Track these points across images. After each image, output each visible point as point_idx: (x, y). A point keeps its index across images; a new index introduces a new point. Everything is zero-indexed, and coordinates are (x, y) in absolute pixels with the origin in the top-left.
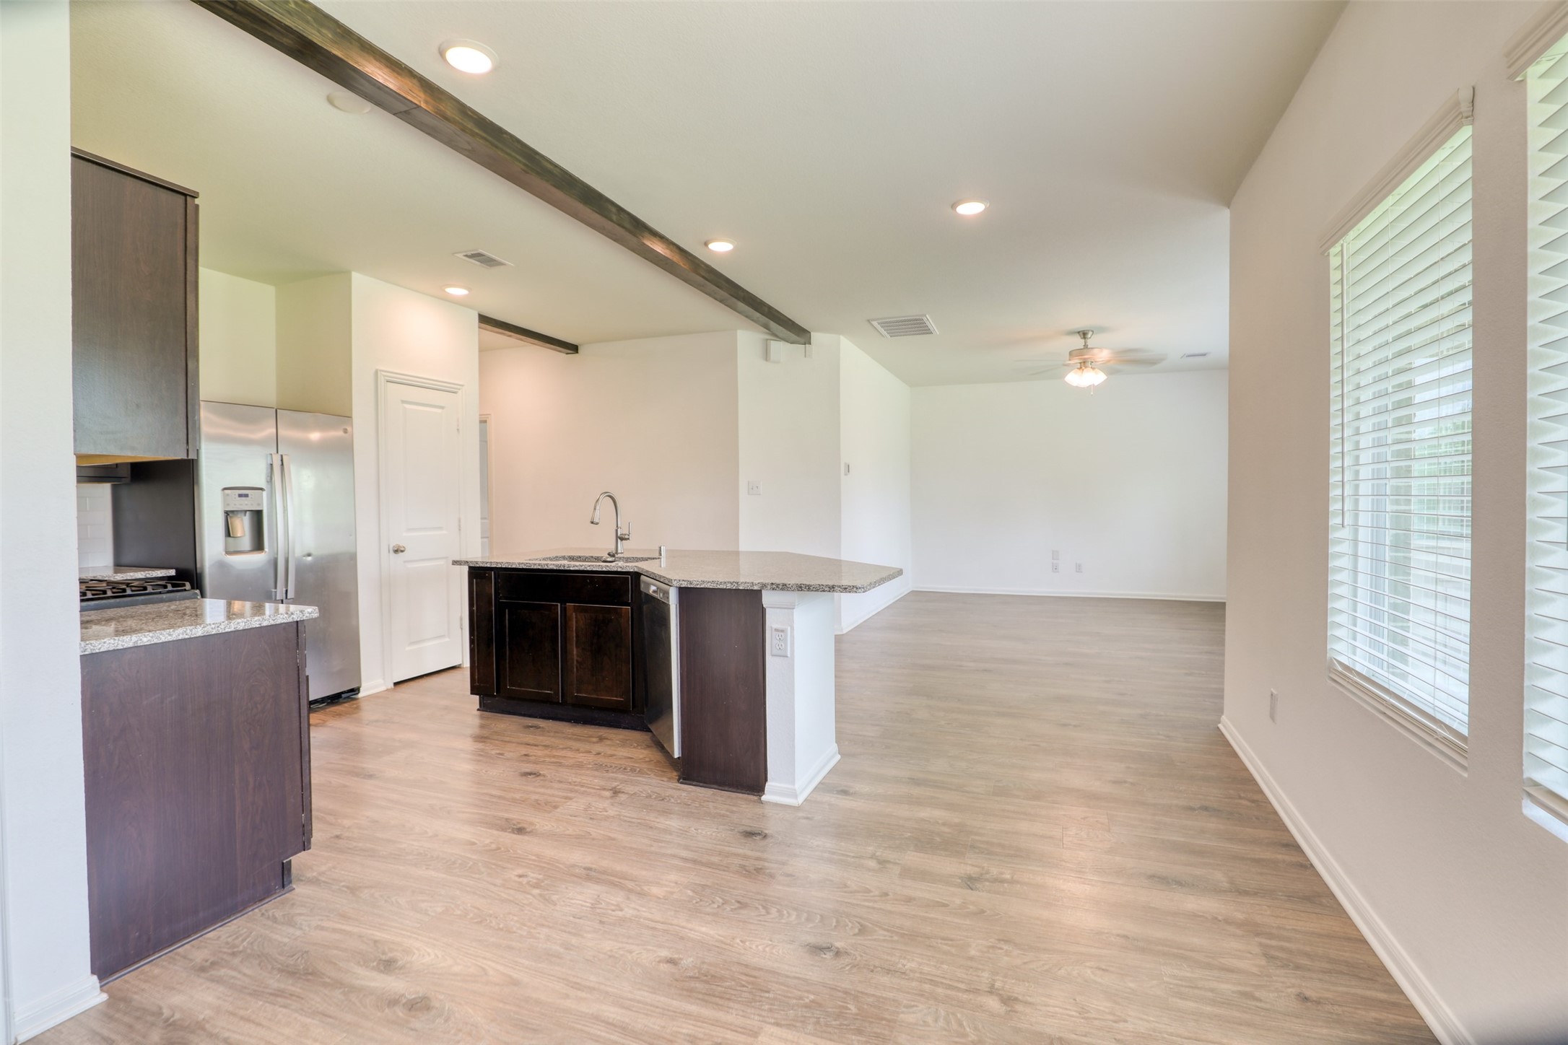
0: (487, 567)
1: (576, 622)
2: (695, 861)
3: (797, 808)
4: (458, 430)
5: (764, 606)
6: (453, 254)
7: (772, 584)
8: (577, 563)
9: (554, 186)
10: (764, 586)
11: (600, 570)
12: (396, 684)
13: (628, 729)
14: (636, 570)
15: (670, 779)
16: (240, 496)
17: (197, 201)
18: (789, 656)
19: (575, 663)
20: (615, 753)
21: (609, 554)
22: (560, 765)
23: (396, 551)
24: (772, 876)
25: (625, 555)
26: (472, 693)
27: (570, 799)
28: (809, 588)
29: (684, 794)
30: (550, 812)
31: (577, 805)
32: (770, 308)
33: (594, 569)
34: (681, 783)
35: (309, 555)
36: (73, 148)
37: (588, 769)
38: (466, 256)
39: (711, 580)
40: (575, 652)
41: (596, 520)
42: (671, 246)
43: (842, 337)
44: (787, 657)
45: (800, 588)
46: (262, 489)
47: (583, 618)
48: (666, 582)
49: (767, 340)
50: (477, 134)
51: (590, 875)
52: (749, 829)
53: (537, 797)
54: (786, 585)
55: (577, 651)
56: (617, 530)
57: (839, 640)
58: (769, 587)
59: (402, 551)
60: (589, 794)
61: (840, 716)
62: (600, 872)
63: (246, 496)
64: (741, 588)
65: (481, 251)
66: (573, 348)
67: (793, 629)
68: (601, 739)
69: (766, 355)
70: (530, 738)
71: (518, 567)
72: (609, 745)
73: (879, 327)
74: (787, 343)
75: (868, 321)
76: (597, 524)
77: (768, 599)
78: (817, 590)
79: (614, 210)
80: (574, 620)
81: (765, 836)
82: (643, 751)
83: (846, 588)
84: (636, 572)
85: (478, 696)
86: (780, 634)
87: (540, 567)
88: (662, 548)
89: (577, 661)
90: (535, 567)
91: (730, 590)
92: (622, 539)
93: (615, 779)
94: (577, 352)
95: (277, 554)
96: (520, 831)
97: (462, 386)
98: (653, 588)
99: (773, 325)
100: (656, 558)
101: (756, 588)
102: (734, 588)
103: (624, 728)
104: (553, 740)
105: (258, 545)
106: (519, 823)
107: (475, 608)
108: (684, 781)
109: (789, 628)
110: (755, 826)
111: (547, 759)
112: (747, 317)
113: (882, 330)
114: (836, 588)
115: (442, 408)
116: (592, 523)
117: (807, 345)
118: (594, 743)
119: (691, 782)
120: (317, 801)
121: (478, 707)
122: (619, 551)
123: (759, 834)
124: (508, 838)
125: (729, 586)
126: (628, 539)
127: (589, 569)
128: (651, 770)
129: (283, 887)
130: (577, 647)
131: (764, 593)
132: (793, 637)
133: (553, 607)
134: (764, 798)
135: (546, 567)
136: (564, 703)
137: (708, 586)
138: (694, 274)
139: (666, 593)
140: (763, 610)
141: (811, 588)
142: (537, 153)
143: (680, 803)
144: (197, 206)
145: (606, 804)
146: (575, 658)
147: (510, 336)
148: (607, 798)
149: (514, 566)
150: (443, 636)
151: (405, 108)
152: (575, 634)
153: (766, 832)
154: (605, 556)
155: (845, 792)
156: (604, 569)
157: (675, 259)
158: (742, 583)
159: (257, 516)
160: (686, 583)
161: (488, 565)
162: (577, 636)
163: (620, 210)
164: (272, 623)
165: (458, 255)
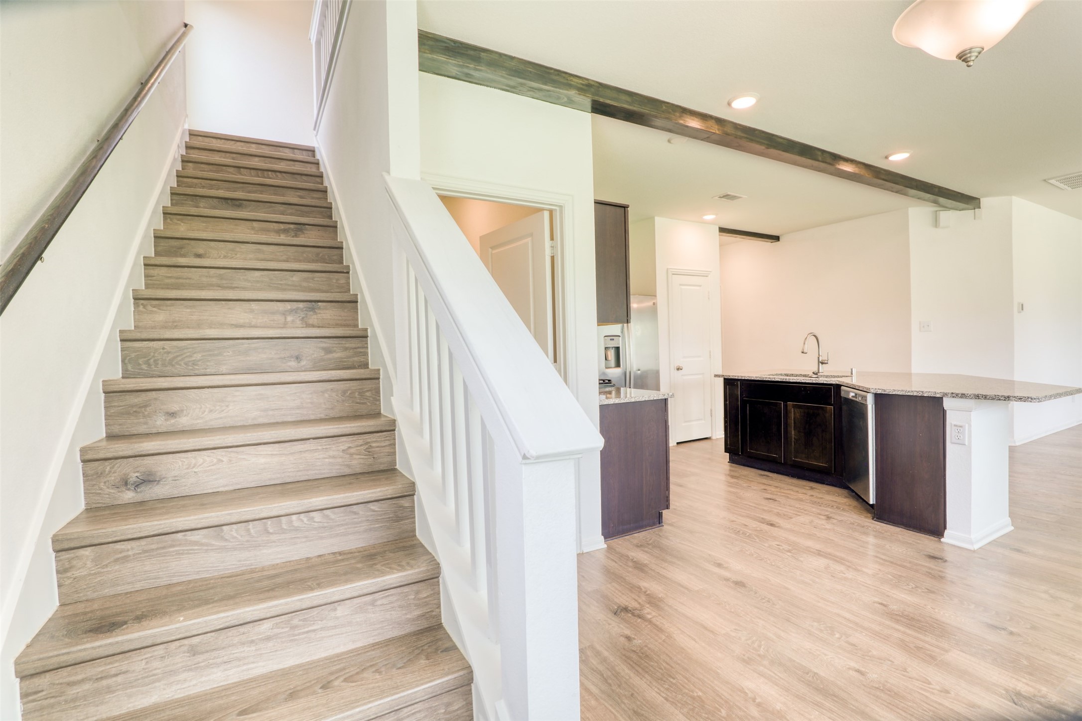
0: (735, 379)
1: (794, 414)
2: (892, 562)
3: (974, 551)
4: (709, 298)
5: (945, 408)
6: (712, 198)
7: (952, 393)
8: (795, 378)
9: (783, 151)
10: (946, 394)
11: (811, 382)
12: (678, 443)
13: (830, 485)
14: (837, 383)
15: (866, 517)
16: (611, 340)
17: (628, 209)
18: (967, 444)
19: (793, 439)
20: (824, 497)
21: (813, 373)
22: (788, 497)
23: (678, 369)
24: (952, 582)
25: (825, 374)
26: (725, 452)
27: (799, 516)
28: (985, 397)
29: (878, 527)
30: (787, 519)
31: (804, 519)
32: (940, 188)
33: (807, 382)
34: (875, 520)
35: (639, 370)
36: (595, 200)
37: (807, 502)
38: (720, 197)
39: (900, 389)
40: (793, 433)
41: (805, 351)
42: (859, 165)
43: (1015, 199)
44: (965, 445)
45: (977, 397)
46: (619, 336)
47: (799, 412)
48: (865, 390)
49: (937, 211)
50: (743, 137)
51: (819, 553)
52: (932, 555)
53: (778, 511)
54: (964, 394)
55: (794, 432)
56: (819, 358)
57: (1012, 450)
58: (949, 395)
59: (681, 369)
60: (811, 515)
61: (1013, 503)
62: (825, 553)
63: (613, 339)
64: (925, 395)
65: (729, 193)
66: (776, 238)
67: (971, 426)
68: (812, 488)
69: (936, 223)
70: (764, 481)
71: (755, 379)
72: (818, 492)
73: (1058, 184)
74: (957, 211)
75: (1045, 180)
76: (806, 353)
77: (947, 403)
78: (993, 399)
79: (819, 153)
80: (793, 413)
81: (946, 561)
82: (843, 499)
83: (1021, 399)
84: (837, 384)
85: (728, 454)
86: (959, 428)
87: (769, 380)
88: (853, 370)
89: (794, 438)
90: (767, 379)
91: (916, 396)
92: (822, 363)
93: (827, 511)
94: (779, 241)
95: (626, 369)
96: (772, 525)
97: (711, 272)
98: (852, 394)
99: (942, 200)
100: (848, 376)
101: (938, 396)
102: (920, 395)
103: (827, 484)
104: (780, 484)
105: (618, 365)
106: (770, 521)
107: (728, 402)
108: (877, 520)
109: (967, 425)
110: (937, 554)
111: (779, 494)
112: (918, 198)
113: (1062, 186)
114: (1012, 398)
115: (700, 286)
116: (803, 352)
117: (976, 210)
118: (808, 489)
119: (883, 521)
120: (672, 487)
121: (729, 461)
122: (820, 371)
123: (941, 559)
124: (766, 527)
125: (915, 394)
126: (827, 363)
127: (803, 381)
128: (851, 510)
129: (659, 523)
130: (794, 430)
131: (944, 399)
132: (970, 431)
133: (778, 404)
134: (942, 540)
135: (774, 380)
136: (785, 464)
137: (899, 393)
138: (876, 180)
139: (865, 398)
140: (944, 412)
141: (988, 397)
142: (773, 135)
143: (876, 531)
144: (628, 211)
145: (823, 522)
146: (793, 436)
147: (736, 237)
148: (823, 519)
149: (753, 379)
150: (702, 419)
151: (706, 136)
152: (793, 422)
153: (947, 559)
154: (811, 374)
155: (1018, 551)
156: (814, 382)
157: (862, 173)
158: (926, 392)
159: (617, 349)
160: (881, 391)
161: (736, 378)
162: (795, 423)
163: (823, 151)
164: (658, 398)
165: (715, 198)
